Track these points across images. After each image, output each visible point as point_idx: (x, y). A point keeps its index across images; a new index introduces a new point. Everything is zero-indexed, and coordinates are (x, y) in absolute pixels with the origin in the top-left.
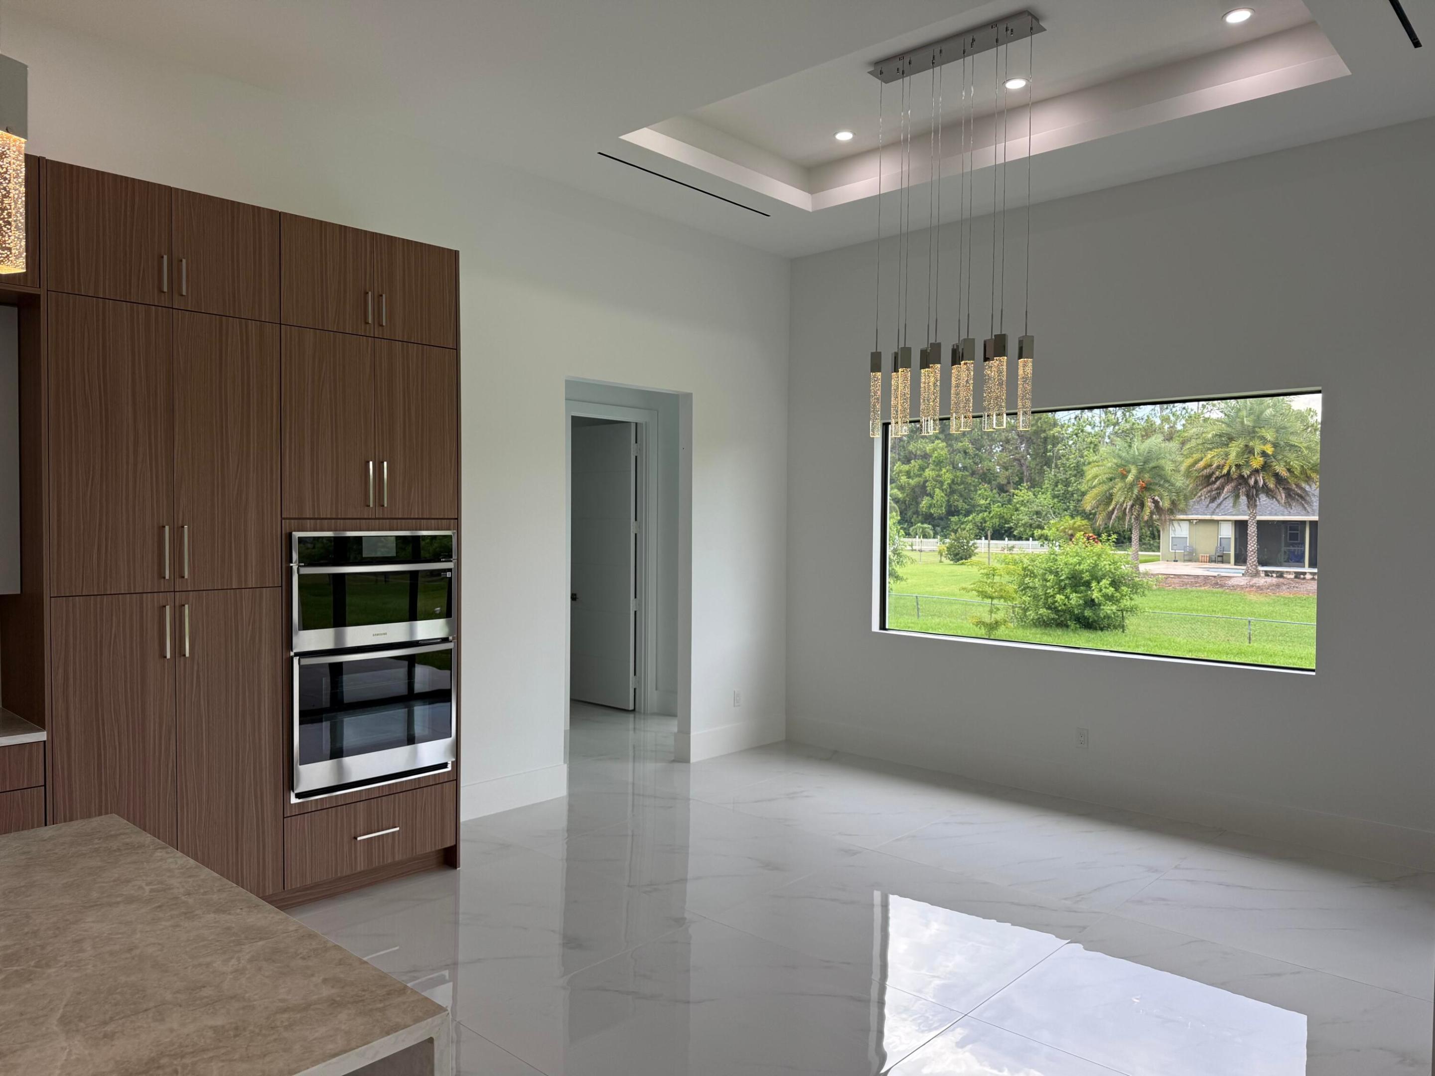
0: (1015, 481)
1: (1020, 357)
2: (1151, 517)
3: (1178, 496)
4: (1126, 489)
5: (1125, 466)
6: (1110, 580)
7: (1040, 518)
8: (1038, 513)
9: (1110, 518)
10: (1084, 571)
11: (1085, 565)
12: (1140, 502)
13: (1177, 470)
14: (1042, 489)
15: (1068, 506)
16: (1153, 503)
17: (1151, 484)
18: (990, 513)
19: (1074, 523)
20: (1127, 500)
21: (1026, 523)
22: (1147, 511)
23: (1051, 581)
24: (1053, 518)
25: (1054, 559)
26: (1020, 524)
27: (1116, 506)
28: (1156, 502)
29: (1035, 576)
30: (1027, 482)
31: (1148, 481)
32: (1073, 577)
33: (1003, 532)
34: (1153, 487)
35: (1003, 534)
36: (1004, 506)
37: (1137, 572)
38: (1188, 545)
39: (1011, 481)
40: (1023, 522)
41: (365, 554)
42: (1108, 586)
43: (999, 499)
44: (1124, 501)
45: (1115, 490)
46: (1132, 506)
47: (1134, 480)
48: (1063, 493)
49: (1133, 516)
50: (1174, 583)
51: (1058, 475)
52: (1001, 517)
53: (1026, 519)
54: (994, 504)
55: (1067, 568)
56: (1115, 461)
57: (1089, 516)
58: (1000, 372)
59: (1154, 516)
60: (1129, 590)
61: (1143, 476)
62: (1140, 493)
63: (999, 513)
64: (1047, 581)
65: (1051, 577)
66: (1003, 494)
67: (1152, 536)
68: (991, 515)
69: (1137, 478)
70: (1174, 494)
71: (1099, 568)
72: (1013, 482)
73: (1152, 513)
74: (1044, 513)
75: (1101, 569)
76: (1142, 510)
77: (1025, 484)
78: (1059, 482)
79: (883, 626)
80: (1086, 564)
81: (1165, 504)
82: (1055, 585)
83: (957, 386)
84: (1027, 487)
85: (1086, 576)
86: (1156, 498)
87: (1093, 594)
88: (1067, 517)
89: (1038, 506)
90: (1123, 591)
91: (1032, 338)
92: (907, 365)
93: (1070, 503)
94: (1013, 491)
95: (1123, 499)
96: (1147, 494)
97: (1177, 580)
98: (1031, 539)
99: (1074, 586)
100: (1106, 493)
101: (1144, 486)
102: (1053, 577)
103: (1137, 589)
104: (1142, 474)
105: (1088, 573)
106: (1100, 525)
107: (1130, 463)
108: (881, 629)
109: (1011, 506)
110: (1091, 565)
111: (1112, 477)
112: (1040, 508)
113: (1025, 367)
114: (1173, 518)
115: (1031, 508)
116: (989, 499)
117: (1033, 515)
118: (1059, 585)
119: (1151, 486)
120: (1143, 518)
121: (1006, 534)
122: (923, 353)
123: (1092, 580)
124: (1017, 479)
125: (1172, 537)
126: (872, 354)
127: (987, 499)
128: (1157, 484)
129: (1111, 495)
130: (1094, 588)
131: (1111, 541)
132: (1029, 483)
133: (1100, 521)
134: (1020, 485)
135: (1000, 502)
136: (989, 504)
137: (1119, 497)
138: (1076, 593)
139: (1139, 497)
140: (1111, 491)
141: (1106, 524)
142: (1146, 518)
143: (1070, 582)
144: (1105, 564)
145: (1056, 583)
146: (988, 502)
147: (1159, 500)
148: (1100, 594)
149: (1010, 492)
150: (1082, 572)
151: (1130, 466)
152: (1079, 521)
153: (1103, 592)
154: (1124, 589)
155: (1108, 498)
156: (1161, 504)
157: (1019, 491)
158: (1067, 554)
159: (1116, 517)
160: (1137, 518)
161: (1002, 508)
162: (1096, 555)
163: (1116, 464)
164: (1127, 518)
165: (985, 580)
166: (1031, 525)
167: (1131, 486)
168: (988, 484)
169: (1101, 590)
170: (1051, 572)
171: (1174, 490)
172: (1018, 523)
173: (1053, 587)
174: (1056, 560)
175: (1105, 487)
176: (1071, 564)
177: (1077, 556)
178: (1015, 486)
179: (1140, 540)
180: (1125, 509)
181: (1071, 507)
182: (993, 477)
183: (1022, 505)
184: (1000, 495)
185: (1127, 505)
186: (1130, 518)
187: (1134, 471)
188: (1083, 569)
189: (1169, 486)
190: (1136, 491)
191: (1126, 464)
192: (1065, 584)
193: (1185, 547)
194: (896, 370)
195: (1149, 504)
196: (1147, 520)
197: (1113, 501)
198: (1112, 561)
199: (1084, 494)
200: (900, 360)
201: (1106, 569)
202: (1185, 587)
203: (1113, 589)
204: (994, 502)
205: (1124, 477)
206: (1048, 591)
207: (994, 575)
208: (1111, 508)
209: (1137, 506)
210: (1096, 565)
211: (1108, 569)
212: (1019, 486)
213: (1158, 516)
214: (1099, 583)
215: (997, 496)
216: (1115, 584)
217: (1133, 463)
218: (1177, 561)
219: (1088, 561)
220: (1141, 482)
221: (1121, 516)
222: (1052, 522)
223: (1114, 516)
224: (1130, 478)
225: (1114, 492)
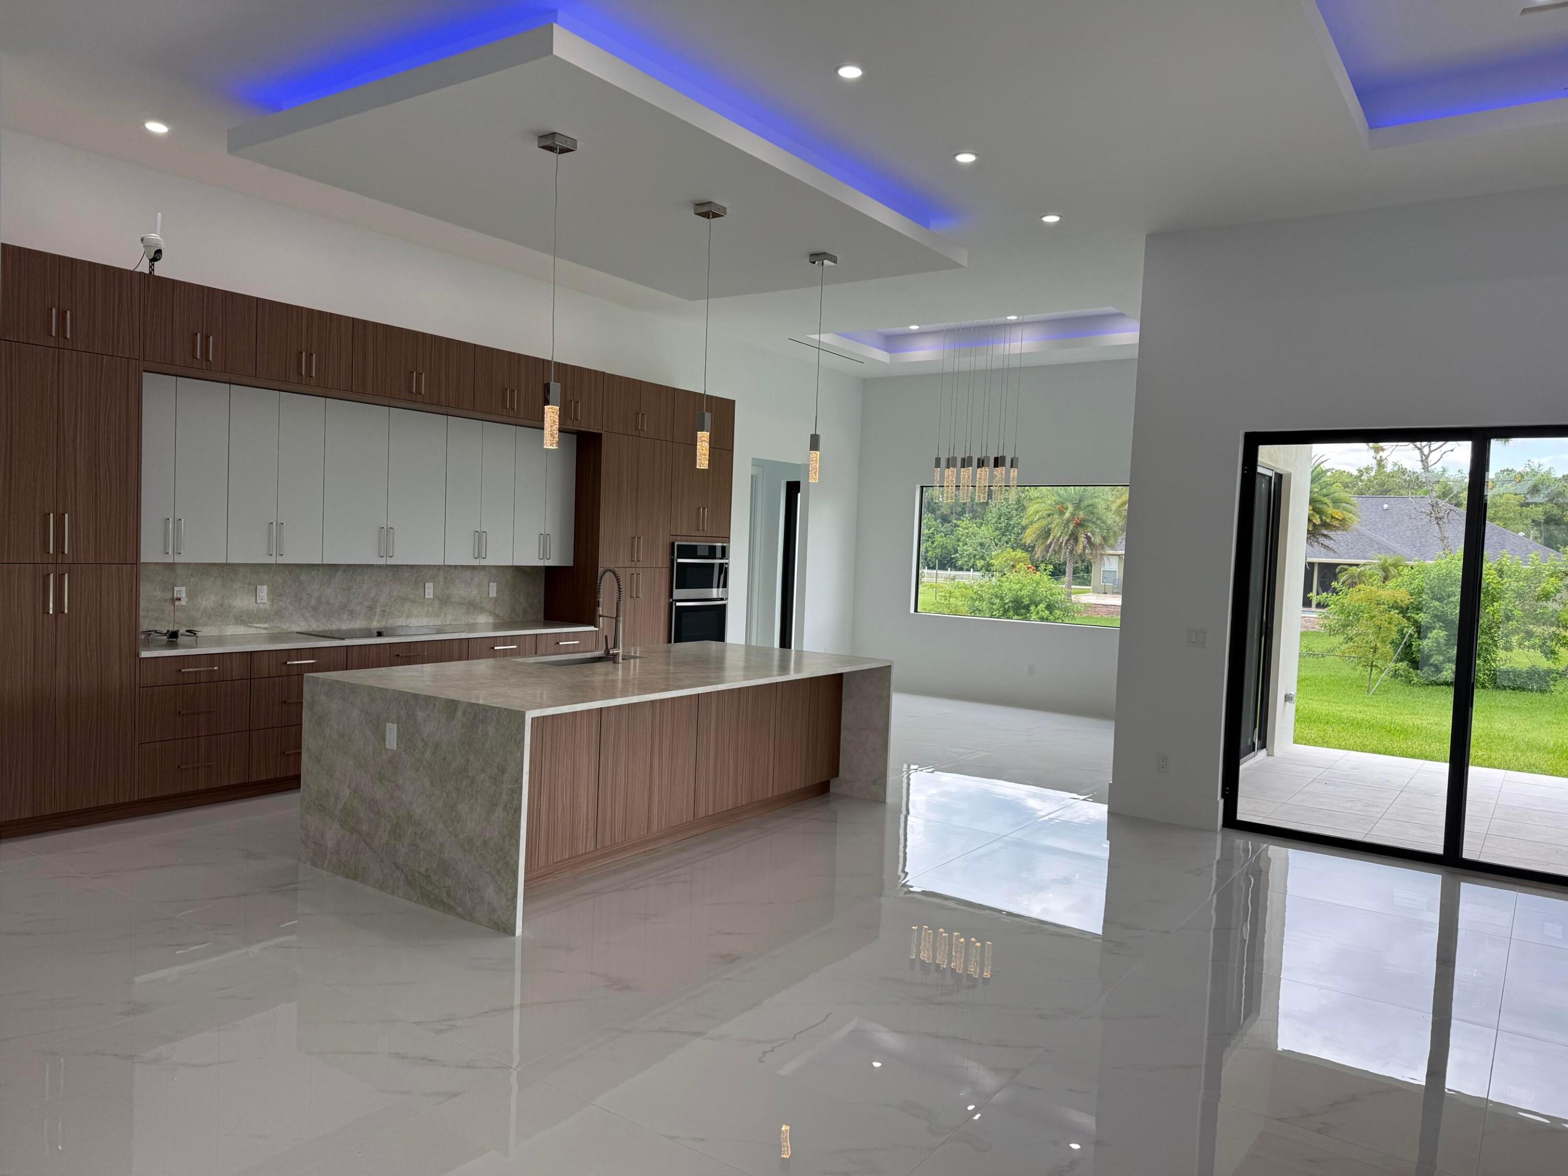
0: (958, 512)
1: (1012, 467)
2: (1084, 551)
3: (1108, 533)
4: (1063, 525)
5: (1063, 503)
6: (1046, 604)
7: (983, 549)
8: (982, 545)
9: (1047, 552)
10: (1025, 596)
11: (1025, 591)
12: (1074, 537)
13: (1108, 509)
14: (983, 520)
15: (1010, 539)
16: (1086, 538)
17: (1085, 521)
18: (933, 543)
19: (1016, 555)
20: (1063, 535)
21: (970, 554)
22: (1080, 546)
23: (997, 604)
24: (995, 549)
25: (1000, 585)
26: (965, 555)
27: (1053, 540)
28: (1088, 538)
29: (983, 600)
30: (969, 513)
31: (1082, 518)
32: (1015, 601)
33: (946, 562)
34: (1086, 524)
35: (946, 564)
36: (948, 536)
37: (1069, 598)
38: (1117, 578)
39: (954, 512)
40: (968, 552)
41: (699, 554)
42: (1044, 609)
43: (942, 529)
44: (1060, 536)
45: (1053, 526)
46: (1067, 541)
47: (1070, 518)
48: (1005, 526)
49: (1068, 550)
50: (1102, 612)
51: (1001, 509)
52: (944, 547)
53: (971, 550)
54: (937, 534)
55: (1011, 593)
56: (1054, 498)
57: (1029, 549)
58: (1001, 474)
59: (1087, 551)
60: (1062, 613)
61: (1078, 514)
62: (1075, 529)
63: (941, 544)
64: (993, 604)
65: (997, 601)
66: (946, 525)
67: (1086, 571)
68: (935, 545)
69: (1073, 515)
70: (1105, 531)
71: (1038, 594)
72: (955, 512)
73: (1084, 548)
74: (988, 544)
75: (1039, 595)
76: (1077, 544)
77: (967, 515)
78: (1002, 515)
79: (916, 610)
80: (1027, 590)
81: (1097, 540)
82: (1000, 608)
83: (980, 478)
84: (969, 518)
85: (1026, 601)
86: (1089, 534)
87: (1031, 616)
88: (1008, 550)
89: (981, 538)
90: (1056, 614)
91: (1017, 459)
92: (955, 466)
93: (1010, 535)
94: (956, 521)
95: (1059, 533)
96: (1081, 530)
97: (1104, 609)
98: (972, 570)
99: (1016, 609)
100: (1045, 528)
101: (1079, 522)
102: (998, 600)
103: (1068, 613)
104: (1077, 512)
105: (1027, 598)
106: (1038, 557)
107: (1067, 501)
108: (915, 612)
109: (953, 537)
110: (1031, 591)
111: (1051, 513)
112: (984, 539)
113: (1014, 473)
114: (1103, 553)
115: (975, 540)
116: (933, 529)
117: (977, 546)
118: (1004, 607)
119: (1085, 523)
120: (1076, 552)
121: (948, 564)
122: (963, 460)
123: (1031, 604)
124: (960, 509)
125: (1103, 571)
126: (936, 458)
127: (930, 528)
128: (1090, 521)
129: (1049, 530)
130: (1032, 611)
131: (1048, 571)
132: (971, 514)
133: (1038, 554)
134: (962, 515)
135: (943, 532)
136: (933, 533)
137: (1056, 532)
138: (1017, 615)
139: (1074, 532)
140: (1049, 527)
141: (1043, 557)
142: (1079, 551)
143: (1013, 605)
144: (1042, 590)
145: (1001, 606)
146: (931, 531)
147: (1091, 536)
148: (1037, 616)
149: (953, 523)
150: (1022, 597)
151: (1067, 503)
152: (1020, 554)
153: (1040, 614)
154: (1057, 612)
155: (1047, 533)
156: (1093, 539)
157: (961, 522)
158: (1011, 581)
159: (1053, 550)
160: (1071, 552)
161: (945, 538)
162: (1035, 582)
163: (1055, 501)
164: (1063, 551)
165: (943, 601)
166: (975, 556)
167: (1068, 521)
168: (932, 513)
169: (1038, 613)
170: (997, 597)
171: (1105, 528)
172: (963, 554)
173: (998, 609)
174: (1002, 586)
175: (1044, 522)
176: (1014, 590)
177: (1019, 583)
178: (957, 516)
179: (1074, 573)
180: (1062, 543)
181: (1012, 539)
182: (937, 506)
183: (967, 537)
184: (943, 525)
185: (1063, 540)
186: (1066, 552)
187: (1070, 509)
188: (1024, 594)
189: (1102, 523)
190: (1071, 527)
191: (1064, 501)
192: (1009, 607)
193: (1114, 580)
194: (948, 468)
195: (1082, 539)
196: (1081, 554)
197: (1051, 535)
198: (1048, 588)
199: (1024, 528)
200: (950, 463)
201: (1043, 595)
202: (1111, 615)
203: (1048, 612)
204: (937, 531)
205: (1062, 513)
206: (994, 614)
207: (950, 597)
208: (1049, 542)
209: (1072, 541)
210: (1035, 592)
211: (1045, 595)
212: (961, 517)
213: (1090, 551)
214: (1036, 607)
215: (940, 525)
216: (1050, 607)
217: (1070, 501)
218: (1106, 593)
219: (1029, 588)
220: (1076, 519)
221: (1057, 549)
222: (993, 553)
223: (1051, 550)
224: (1067, 515)
225: (1053, 527)
